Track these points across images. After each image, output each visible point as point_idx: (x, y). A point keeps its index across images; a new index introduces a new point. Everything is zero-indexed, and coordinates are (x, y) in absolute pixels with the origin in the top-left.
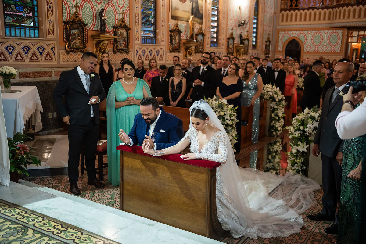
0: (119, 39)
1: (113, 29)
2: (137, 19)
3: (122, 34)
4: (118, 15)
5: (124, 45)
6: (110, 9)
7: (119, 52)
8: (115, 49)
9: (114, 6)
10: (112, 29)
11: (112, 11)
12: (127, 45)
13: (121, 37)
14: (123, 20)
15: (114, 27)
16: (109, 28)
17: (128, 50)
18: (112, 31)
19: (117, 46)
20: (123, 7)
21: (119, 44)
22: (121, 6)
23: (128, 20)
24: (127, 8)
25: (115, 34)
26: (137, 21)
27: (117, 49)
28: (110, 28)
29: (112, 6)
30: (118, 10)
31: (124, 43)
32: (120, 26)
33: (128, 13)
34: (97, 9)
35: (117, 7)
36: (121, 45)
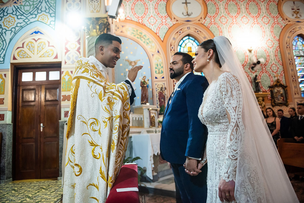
0: (276, 95)
1: (270, 89)
2: (294, 79)
3: (279, 91)
4: (273, 78)
5: (281, 100)
6: (265, 75)
7: (278, 105)
8: (273, 104)
9: (268, 72)
10: (268, 89)
11: (267, 76)
12: (285, 99)
13: (278, 93)
14: (278, 81)
15: (270, 87)
16: (265, 88)
17: (287, 103)
18: (268, 90)
19: (275, 101)
20: (277, 71)
21: (276, 99)
22: (275, 71)
23: (283, 80)
24: (282, 72)
25: (272, 92)
26: (294, 80)
27: (275, 103)
28: (267, 88)
29: (266, 72)
30: (273, 75)
31: (282, 98)
32: (277, 86)
33: (283, 75)
34: (252, 76)
35: (272, 73)
36: (279, 100)
